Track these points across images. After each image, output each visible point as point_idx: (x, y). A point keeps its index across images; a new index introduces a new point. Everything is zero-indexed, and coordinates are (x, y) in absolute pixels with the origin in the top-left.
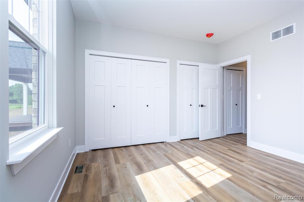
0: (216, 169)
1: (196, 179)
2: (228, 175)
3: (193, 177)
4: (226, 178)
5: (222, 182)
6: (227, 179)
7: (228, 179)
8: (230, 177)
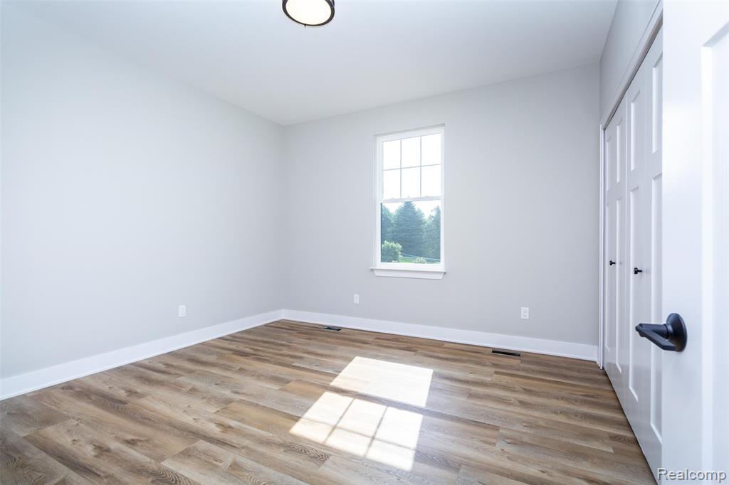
0: (330, 434)
1: (352, 397)
2: (298, 429)
3: (358, 398)
4: (302, 420)
5: (308, 409)
6: (300, 417)
7: (296, 419)
8: (294, 424)
